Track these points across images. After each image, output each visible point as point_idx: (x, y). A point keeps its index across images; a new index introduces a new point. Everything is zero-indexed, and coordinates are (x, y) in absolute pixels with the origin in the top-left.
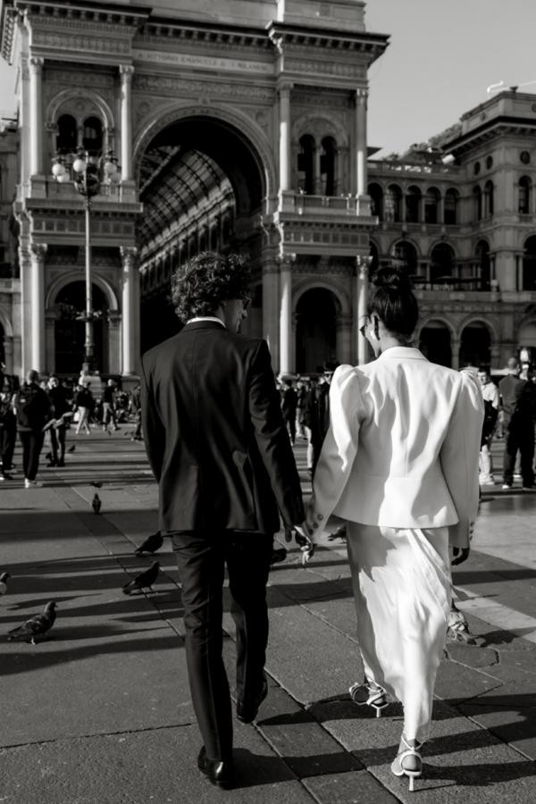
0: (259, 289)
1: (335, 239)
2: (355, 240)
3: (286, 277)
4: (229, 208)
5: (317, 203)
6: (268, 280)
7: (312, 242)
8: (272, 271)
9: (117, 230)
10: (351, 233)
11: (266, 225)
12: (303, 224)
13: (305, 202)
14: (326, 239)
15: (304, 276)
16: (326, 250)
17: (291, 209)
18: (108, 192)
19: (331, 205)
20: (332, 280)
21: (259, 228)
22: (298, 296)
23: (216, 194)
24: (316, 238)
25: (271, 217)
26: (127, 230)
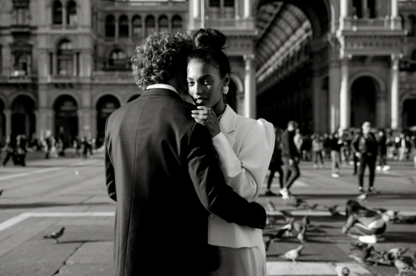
0: (327, 80)
1: (377, 45)
2: (390, 45)
3: (345, 69)
4: (308, 38)
5: (366, 23)
6: (333, 73)
7: (361, 47)
8: (336, 67)
9: (242, 45)
10: (388, 41)
11: (332, 39)
12: (356, 37)
13: (357, 23)
14: (371, 45)
15: (356, 69)
16: (371, 52)
17: (348, 28)
18: (237, 24)
19: (375, 24)
20: (374, 71)
21: (328, 42)
22: (352, 80)
23: (300, 31)
24: (365, 45)
25: (335, 34)
26: (248, 45)
